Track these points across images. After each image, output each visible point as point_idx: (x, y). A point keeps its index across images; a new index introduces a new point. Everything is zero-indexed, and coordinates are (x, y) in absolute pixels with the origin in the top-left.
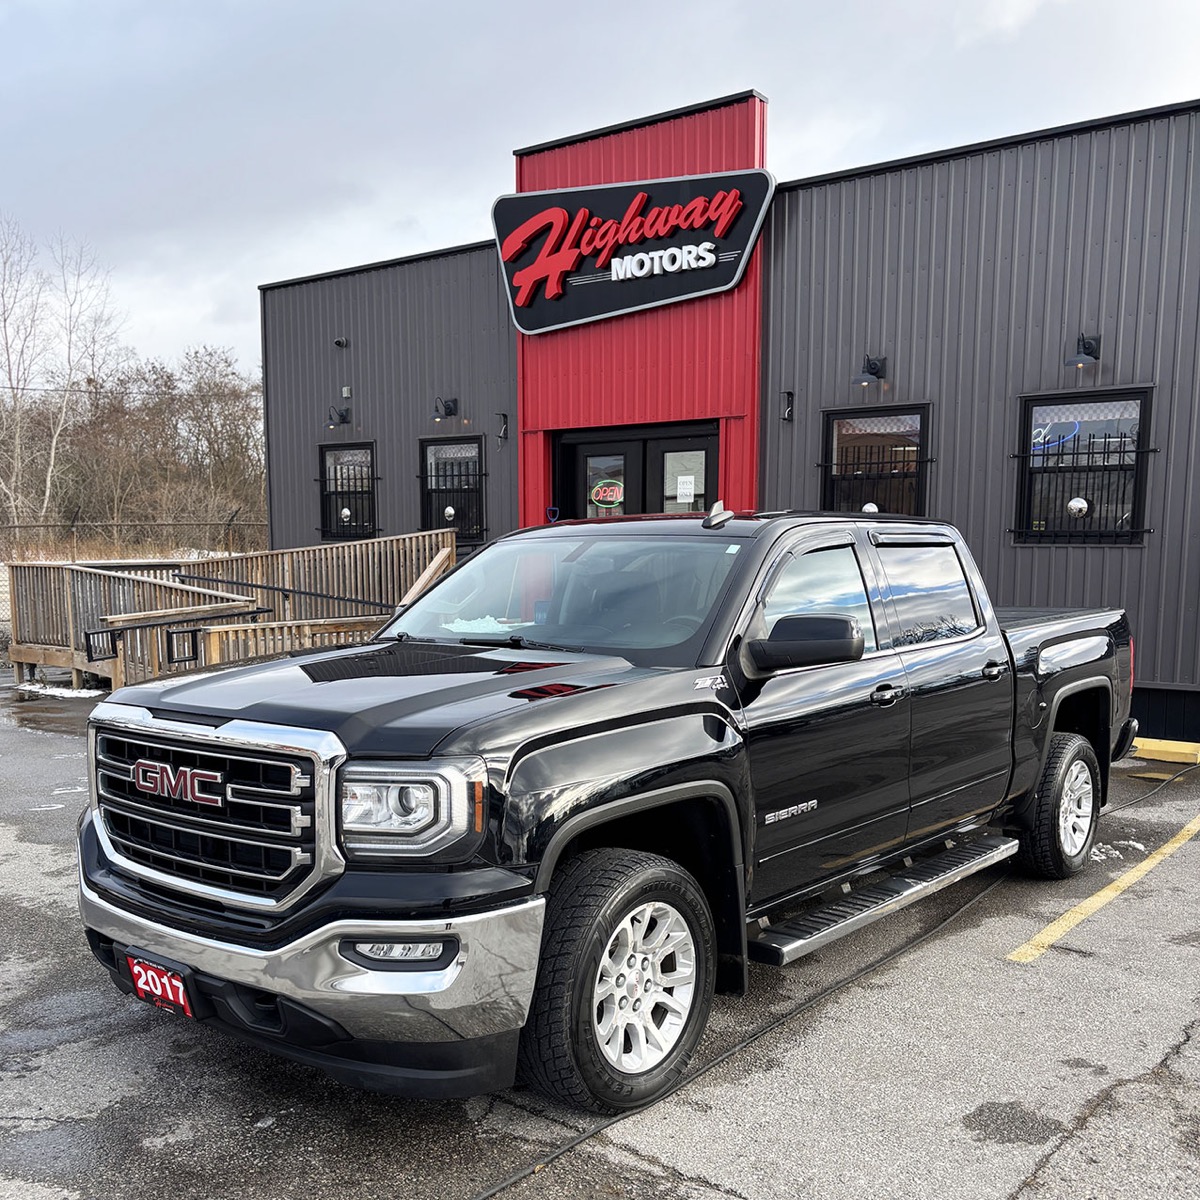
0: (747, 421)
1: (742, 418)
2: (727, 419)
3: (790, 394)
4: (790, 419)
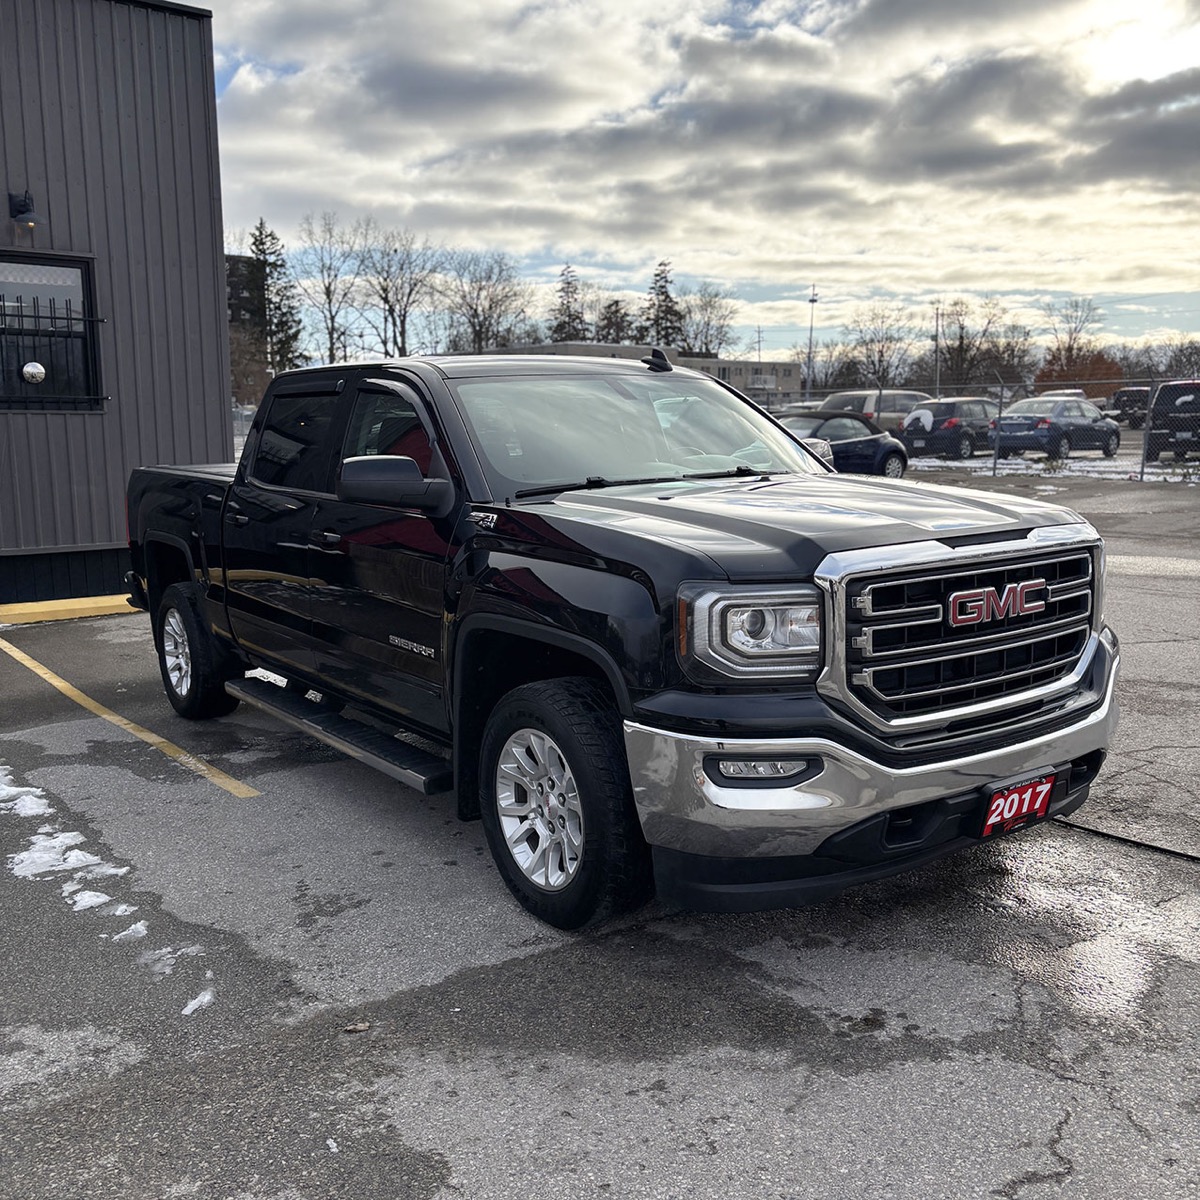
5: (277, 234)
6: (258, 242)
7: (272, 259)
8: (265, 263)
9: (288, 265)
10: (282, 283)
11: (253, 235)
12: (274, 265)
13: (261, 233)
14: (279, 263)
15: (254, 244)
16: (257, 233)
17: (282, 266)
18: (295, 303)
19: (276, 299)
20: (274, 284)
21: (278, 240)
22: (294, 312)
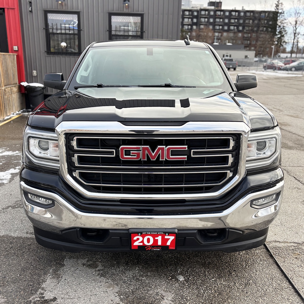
0: (16, 10)
1: (14, 9)
2: (8, 9)
3: (30, 2)
4: (31, 11)
5: (283, 3)
6: (277, 6)
7: (280, 11)
8: (278, 13)
9: (285, 13)
10: (282, 19)
11: (276, 4)
12: (281, 13)
13: (278, 3)
14: (283, 12)
15: (276, 7)
16: (277, 3)
17: (283, 13)
18: (285, 25)
19: (279, 24)
20: (280, 19)
21: (283, 4)
22: (285, 28)
